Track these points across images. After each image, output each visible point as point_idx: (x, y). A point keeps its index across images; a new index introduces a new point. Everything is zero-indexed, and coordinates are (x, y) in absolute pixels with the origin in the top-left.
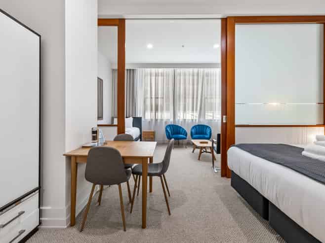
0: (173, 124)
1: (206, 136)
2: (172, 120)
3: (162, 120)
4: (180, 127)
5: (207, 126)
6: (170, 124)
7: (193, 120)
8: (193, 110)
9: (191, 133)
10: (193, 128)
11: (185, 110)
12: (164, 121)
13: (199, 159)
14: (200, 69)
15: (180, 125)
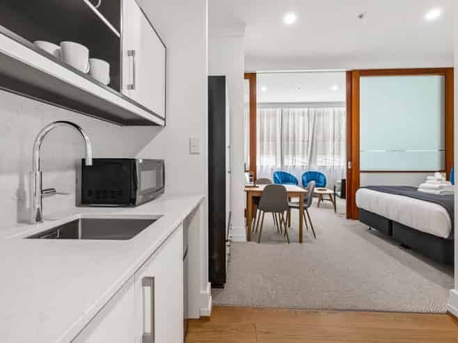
0: (280, 171)
1: (321, 184)
2: (279, 166)
3: (267, 166)
4: (290, 175)
5: (320, 174)
6: (278, 171)
7: (303, 166)
8: (303, 154)
9: (303, 181)
10: (304, 175)
11: (294, 154)
12: (270, 168)
13: (318, 207)
14: (310, 109)
15: (288, 172)
